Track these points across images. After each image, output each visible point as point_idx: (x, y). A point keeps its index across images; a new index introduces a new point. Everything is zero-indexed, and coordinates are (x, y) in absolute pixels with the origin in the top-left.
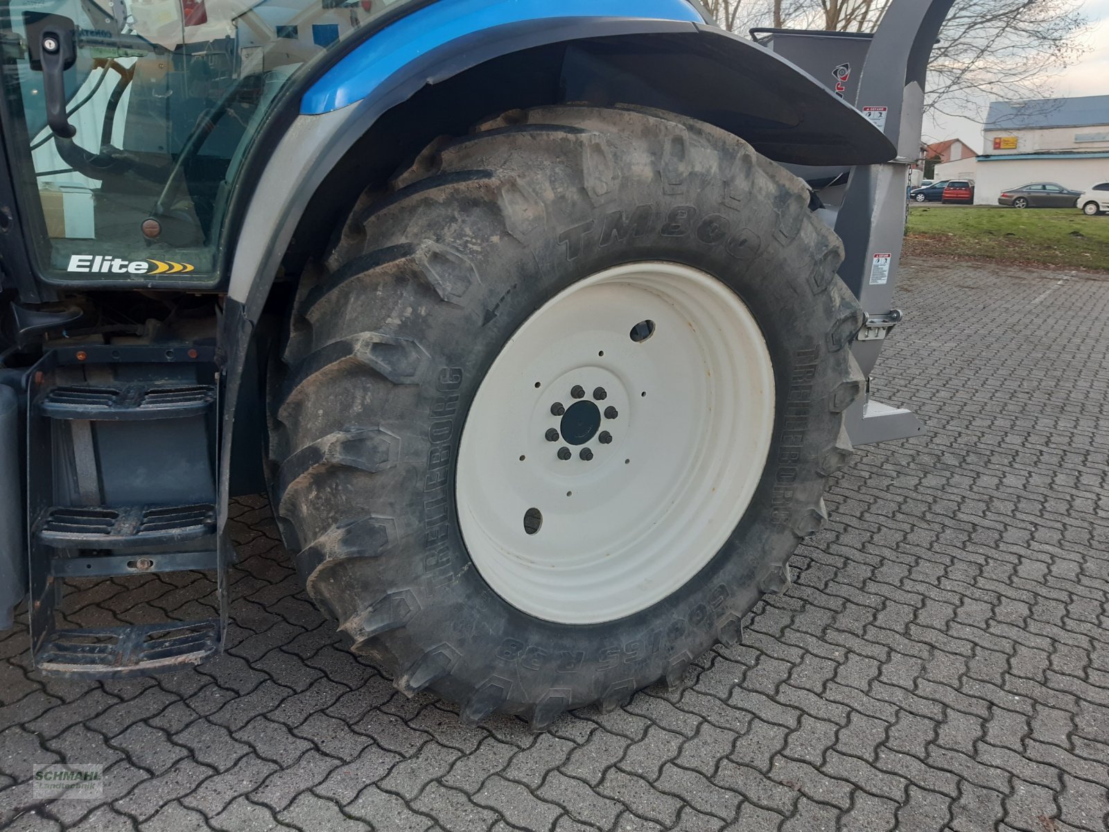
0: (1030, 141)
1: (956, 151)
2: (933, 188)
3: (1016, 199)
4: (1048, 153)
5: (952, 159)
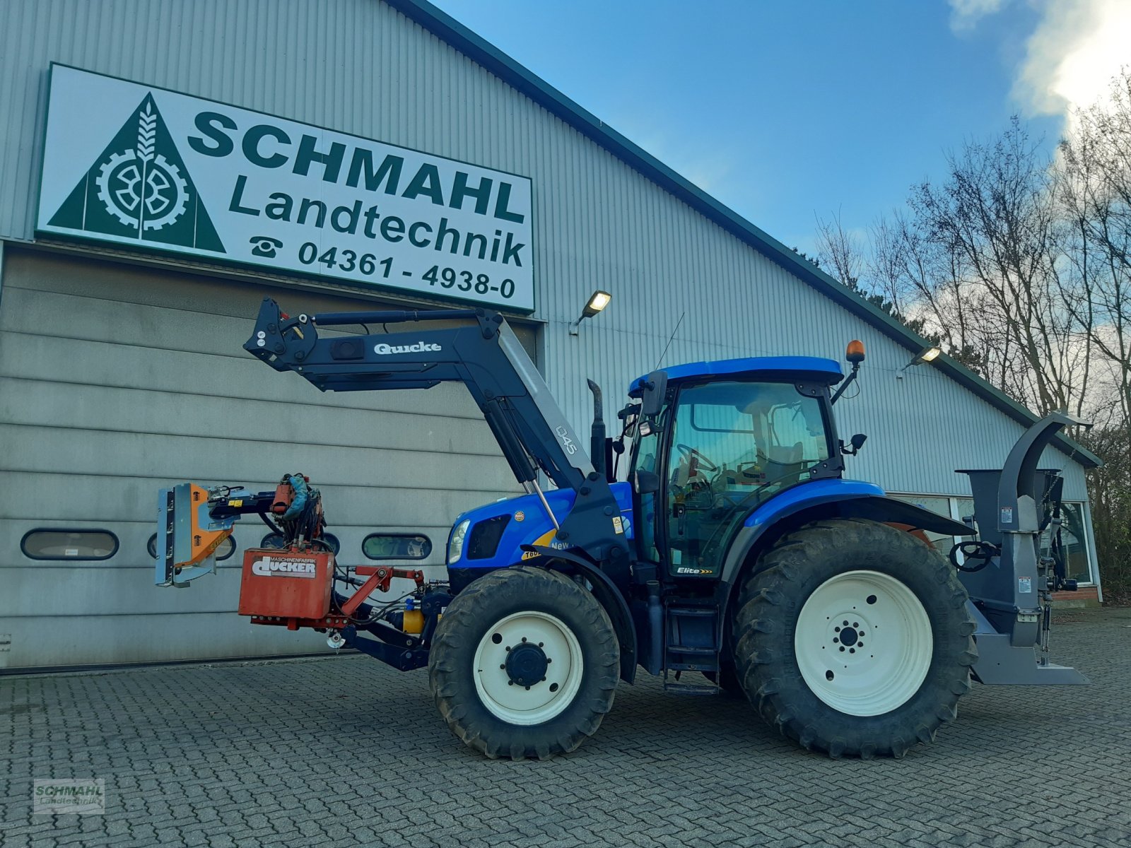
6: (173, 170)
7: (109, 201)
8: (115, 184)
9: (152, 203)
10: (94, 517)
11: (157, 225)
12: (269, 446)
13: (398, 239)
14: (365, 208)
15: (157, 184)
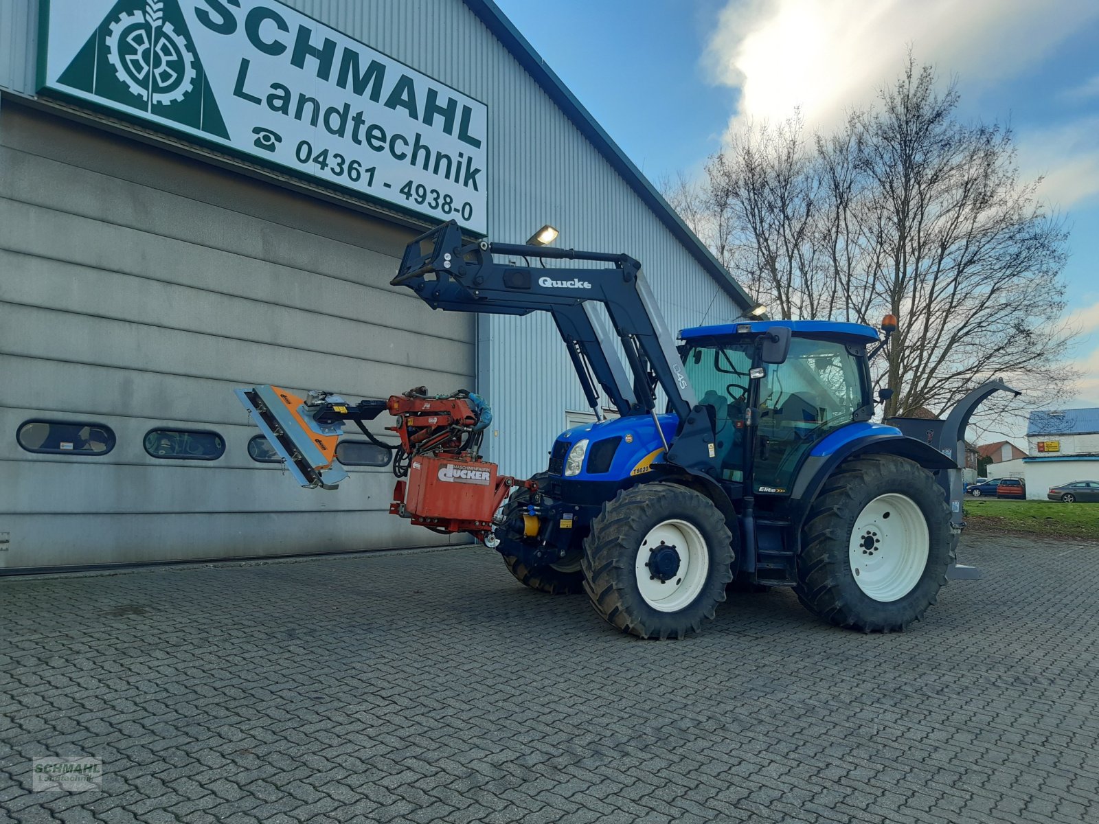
0: (1070, 445)
1: (1006, 452)
2: (987, 484)
3: (1064, 495)
4: (1090, 455)
5: (1004, 460)
6: (180, 41)
7: (119, 66)
8: (125, 49)
9: (160, 74)
10: (89, 409)
11: (166, 99)
12: (254, 346)
13: (380, 149)
14: (352, 113)
15: (166, 55)
